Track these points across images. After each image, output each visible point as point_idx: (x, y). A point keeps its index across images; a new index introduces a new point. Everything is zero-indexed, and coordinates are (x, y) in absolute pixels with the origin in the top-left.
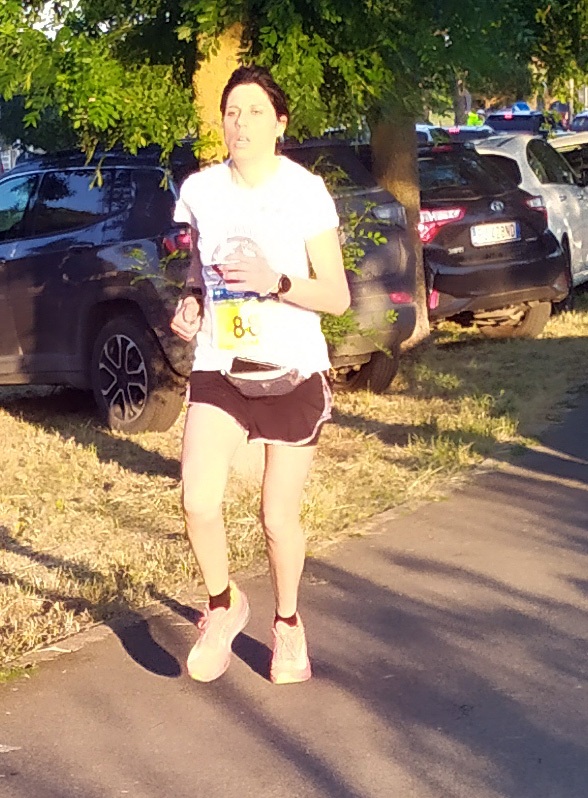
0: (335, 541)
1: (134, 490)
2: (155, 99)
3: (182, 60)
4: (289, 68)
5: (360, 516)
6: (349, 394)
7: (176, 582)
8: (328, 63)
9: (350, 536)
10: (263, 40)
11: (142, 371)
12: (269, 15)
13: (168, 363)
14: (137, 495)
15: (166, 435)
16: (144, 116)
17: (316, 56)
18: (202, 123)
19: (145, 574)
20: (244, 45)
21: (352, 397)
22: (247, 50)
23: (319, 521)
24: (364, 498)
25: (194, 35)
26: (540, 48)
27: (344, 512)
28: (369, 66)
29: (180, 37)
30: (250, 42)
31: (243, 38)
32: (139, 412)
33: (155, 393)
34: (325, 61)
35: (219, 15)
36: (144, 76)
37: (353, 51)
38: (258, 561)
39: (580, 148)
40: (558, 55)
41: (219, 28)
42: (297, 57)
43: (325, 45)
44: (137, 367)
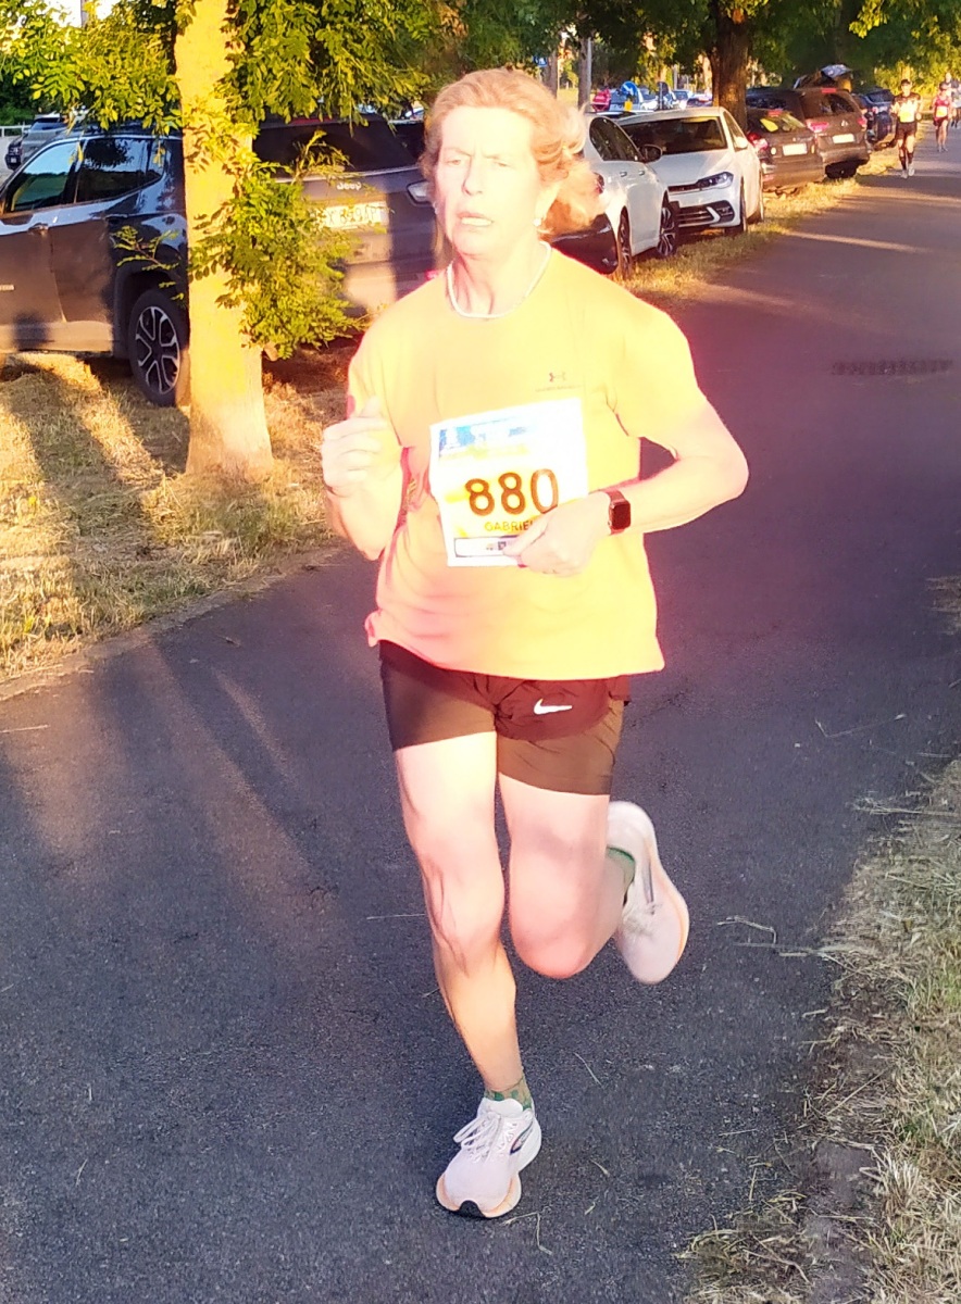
2: (130, 69)
4: (272, 40)
8: (314, 36)
11: (175, 344)
20: (230, 10)
28: (359, 41)
30: (236, 7)
31: (229, 2)
32: (172, 385)
34: (311, 35)
42: (281, 28)
44: (169, 341)
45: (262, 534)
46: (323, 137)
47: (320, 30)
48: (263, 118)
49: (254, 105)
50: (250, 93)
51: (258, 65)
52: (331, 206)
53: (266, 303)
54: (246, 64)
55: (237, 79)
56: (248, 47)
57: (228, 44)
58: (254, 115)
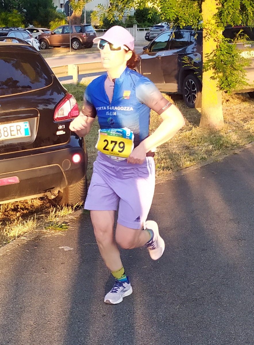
4: (230, 3)
11: (196, 90)
32: (194, 102)
44: (194, 89)
45: (221, 144)
46: (243, 31)
48: (226, 26)
49: (223, 22)
50: (223, 18)
51: (225, 10)
52: (244, 51)
53: (224, 79)
54: (222, 10)
55: (219, 15)
56: (223, 5)
57: (217, 4)
58: (223, 25)
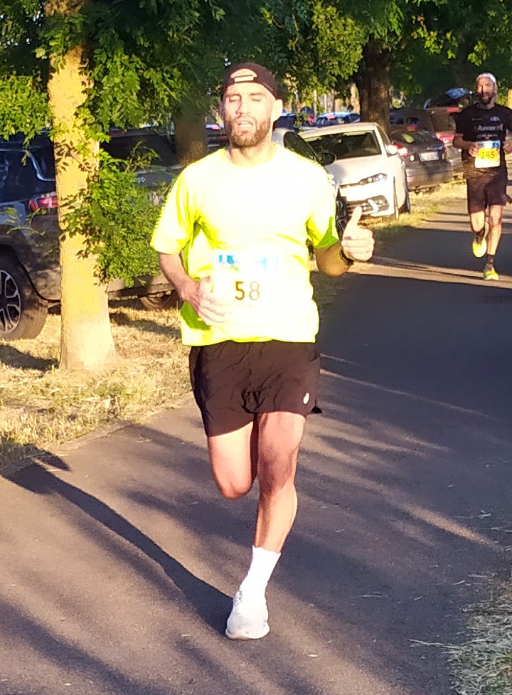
0: (156, 412)
1: (13, 379)
2: (21, 100)
3: (39, 72)
5: (173, 394)
6: (164, 311)
7: (45, 442)
8: (142, 76)
9: (166, 409)
10: (96, 59)
11: (17, 296)
12: (100, 41)
13: (34, 289)
14: (15, 383)
15: (35, 341)
16: (13, 112)
17: (134, 70)
18: (55, 117)
19: (23, 437)
20: (83, 62)
21: (165, 313)
22: (85, 66)
23: (144, 399)
24: (175, 382)
25: (47, 54)
26: (292, 68)
27: (162, 392)
28: (172, 77)
29: (38, 56)
30: (88, 60)
31: (82, 58)
32: (15, 325)
33: (26, 312)
34: (140, 75)
35: (65, 40)
36: (12, 84)
37: (160, 66)
38: (102, 427)
39: (320, 139)
40: (304, 73)
41: (65, 50)
42: (120, 71)
43: (140, 62)
44: (13, 293)
47: (146, 72)
49: (103, 122)
50: (101, 114)
51: (107, 95)
54: (97, 95)
55: (91, 105)
56: (99, 84)
58: (103, 128)
